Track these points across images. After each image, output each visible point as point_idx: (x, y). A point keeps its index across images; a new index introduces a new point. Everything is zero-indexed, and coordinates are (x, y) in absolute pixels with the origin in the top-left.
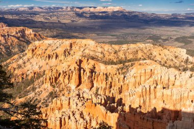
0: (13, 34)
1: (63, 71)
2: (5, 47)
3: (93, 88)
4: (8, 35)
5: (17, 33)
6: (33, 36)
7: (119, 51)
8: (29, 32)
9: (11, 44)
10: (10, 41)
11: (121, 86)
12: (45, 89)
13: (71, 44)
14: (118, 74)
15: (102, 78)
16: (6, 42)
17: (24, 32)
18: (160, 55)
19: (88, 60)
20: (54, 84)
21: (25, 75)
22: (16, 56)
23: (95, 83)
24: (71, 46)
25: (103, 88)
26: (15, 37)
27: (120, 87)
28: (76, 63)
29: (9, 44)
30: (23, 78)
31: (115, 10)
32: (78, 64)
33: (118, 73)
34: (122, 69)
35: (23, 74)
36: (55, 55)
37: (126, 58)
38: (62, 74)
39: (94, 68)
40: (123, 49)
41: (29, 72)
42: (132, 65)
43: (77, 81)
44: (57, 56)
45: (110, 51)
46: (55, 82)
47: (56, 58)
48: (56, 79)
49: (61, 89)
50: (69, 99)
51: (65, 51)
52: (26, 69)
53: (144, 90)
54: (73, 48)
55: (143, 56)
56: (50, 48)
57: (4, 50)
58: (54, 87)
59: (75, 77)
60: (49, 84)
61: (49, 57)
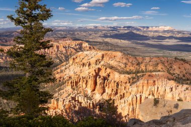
0: (72, 47)
1: (83, 77)
2: (65, 56)
3: (104, 94)
4: (68, 47)
5: (76, 46)
6: (88, 48)
7: (142, 63)
8: (85, 45)
9: (70, 54)
10: (70, 51)
11: (124, 94)
12: (66, 91)
13: (103, 55)
14: (128, 83)
15: (113, 85)
16: (67, 53)
17: (82, 45)
18: (180, 68)
19: (106, 69)
20: (75, 87)
21: (62, 79)
22: (65, 63)
23: (106, 89)
24: (103, 57)
25: (109, 94)
26: (74, 49)
27: (122, 94)
28: (95, 70)
29: (69, 54)
30: (60, 81)
31: (165, 30)
32: (97, 72)
33: (128, 81)
34: (134, 78)
35: (61, 78)
36: (88, 63)
37: (146, 69)
38: (81, 79)
39: (109, 76)
40: (145, 61)
41: (66, 76)
42: (143, 75)
43: (93, 86)
44: (89, 65)
45: (133, 62)
46: (76, 85)
47: (89, 66)
48: (77, 83)
49: (79, 92)
50: (64, 101)
51: (97, 61)
52: (65, 73)
53: (135, 99)
54: (105, 58)
55: (162, 68)
56: (86, 58)
57: (64, 58)
58: (74, 89)
59: (91, 82)
60: (70, 87)
61: (83, 65)
